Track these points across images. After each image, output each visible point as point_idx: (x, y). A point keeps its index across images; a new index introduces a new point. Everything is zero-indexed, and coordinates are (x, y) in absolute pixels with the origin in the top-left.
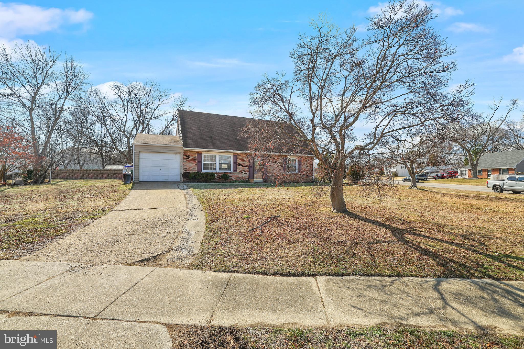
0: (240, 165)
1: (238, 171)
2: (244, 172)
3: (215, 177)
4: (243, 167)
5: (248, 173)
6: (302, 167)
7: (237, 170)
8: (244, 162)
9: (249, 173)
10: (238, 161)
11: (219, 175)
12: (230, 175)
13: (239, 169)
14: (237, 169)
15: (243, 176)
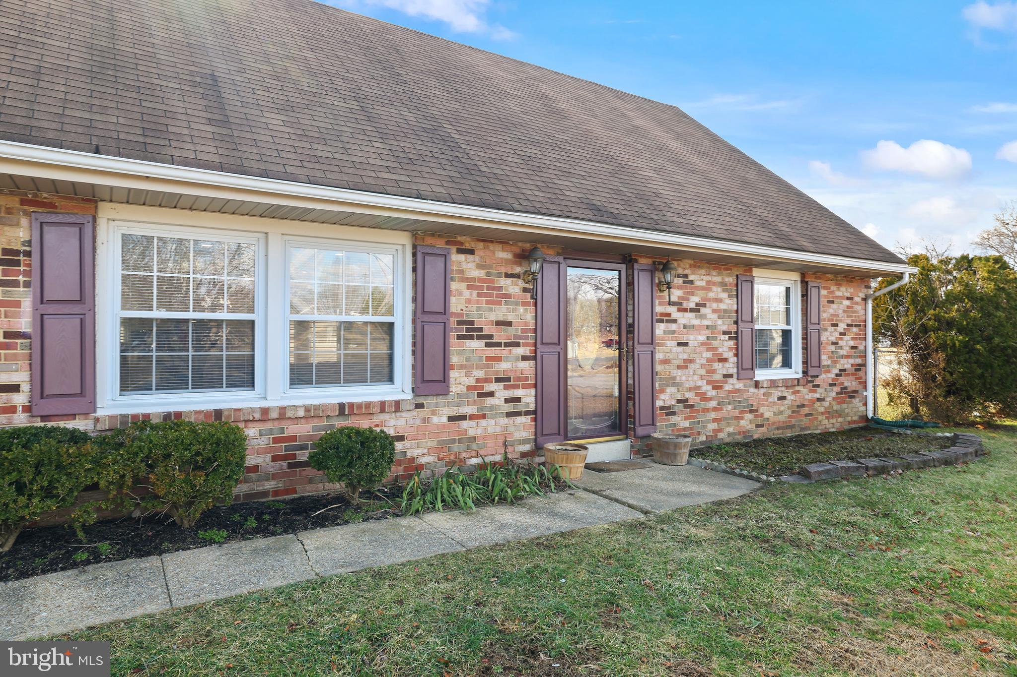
0: (471, 330)
1: (459, 380)
2: (501, 392)
3: (251, 460)
4: (493, 352)
5: (528, 398)
6: (823, 339)
7: (445, 380)
8: (501, 312)
9: (540, 398)
10: (456, 305)
11: (292, 429)
12: (392, 425)
13: (466, 368)
14: (446, 367)
15: (492, 426)
